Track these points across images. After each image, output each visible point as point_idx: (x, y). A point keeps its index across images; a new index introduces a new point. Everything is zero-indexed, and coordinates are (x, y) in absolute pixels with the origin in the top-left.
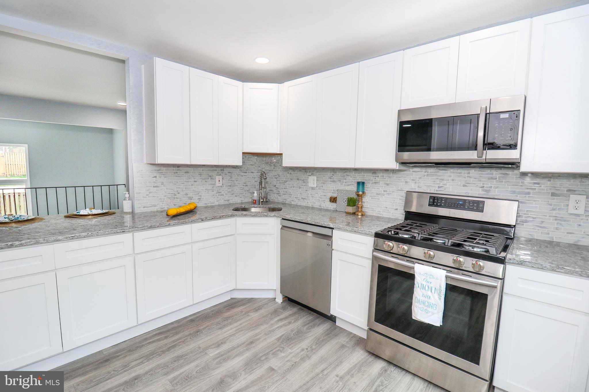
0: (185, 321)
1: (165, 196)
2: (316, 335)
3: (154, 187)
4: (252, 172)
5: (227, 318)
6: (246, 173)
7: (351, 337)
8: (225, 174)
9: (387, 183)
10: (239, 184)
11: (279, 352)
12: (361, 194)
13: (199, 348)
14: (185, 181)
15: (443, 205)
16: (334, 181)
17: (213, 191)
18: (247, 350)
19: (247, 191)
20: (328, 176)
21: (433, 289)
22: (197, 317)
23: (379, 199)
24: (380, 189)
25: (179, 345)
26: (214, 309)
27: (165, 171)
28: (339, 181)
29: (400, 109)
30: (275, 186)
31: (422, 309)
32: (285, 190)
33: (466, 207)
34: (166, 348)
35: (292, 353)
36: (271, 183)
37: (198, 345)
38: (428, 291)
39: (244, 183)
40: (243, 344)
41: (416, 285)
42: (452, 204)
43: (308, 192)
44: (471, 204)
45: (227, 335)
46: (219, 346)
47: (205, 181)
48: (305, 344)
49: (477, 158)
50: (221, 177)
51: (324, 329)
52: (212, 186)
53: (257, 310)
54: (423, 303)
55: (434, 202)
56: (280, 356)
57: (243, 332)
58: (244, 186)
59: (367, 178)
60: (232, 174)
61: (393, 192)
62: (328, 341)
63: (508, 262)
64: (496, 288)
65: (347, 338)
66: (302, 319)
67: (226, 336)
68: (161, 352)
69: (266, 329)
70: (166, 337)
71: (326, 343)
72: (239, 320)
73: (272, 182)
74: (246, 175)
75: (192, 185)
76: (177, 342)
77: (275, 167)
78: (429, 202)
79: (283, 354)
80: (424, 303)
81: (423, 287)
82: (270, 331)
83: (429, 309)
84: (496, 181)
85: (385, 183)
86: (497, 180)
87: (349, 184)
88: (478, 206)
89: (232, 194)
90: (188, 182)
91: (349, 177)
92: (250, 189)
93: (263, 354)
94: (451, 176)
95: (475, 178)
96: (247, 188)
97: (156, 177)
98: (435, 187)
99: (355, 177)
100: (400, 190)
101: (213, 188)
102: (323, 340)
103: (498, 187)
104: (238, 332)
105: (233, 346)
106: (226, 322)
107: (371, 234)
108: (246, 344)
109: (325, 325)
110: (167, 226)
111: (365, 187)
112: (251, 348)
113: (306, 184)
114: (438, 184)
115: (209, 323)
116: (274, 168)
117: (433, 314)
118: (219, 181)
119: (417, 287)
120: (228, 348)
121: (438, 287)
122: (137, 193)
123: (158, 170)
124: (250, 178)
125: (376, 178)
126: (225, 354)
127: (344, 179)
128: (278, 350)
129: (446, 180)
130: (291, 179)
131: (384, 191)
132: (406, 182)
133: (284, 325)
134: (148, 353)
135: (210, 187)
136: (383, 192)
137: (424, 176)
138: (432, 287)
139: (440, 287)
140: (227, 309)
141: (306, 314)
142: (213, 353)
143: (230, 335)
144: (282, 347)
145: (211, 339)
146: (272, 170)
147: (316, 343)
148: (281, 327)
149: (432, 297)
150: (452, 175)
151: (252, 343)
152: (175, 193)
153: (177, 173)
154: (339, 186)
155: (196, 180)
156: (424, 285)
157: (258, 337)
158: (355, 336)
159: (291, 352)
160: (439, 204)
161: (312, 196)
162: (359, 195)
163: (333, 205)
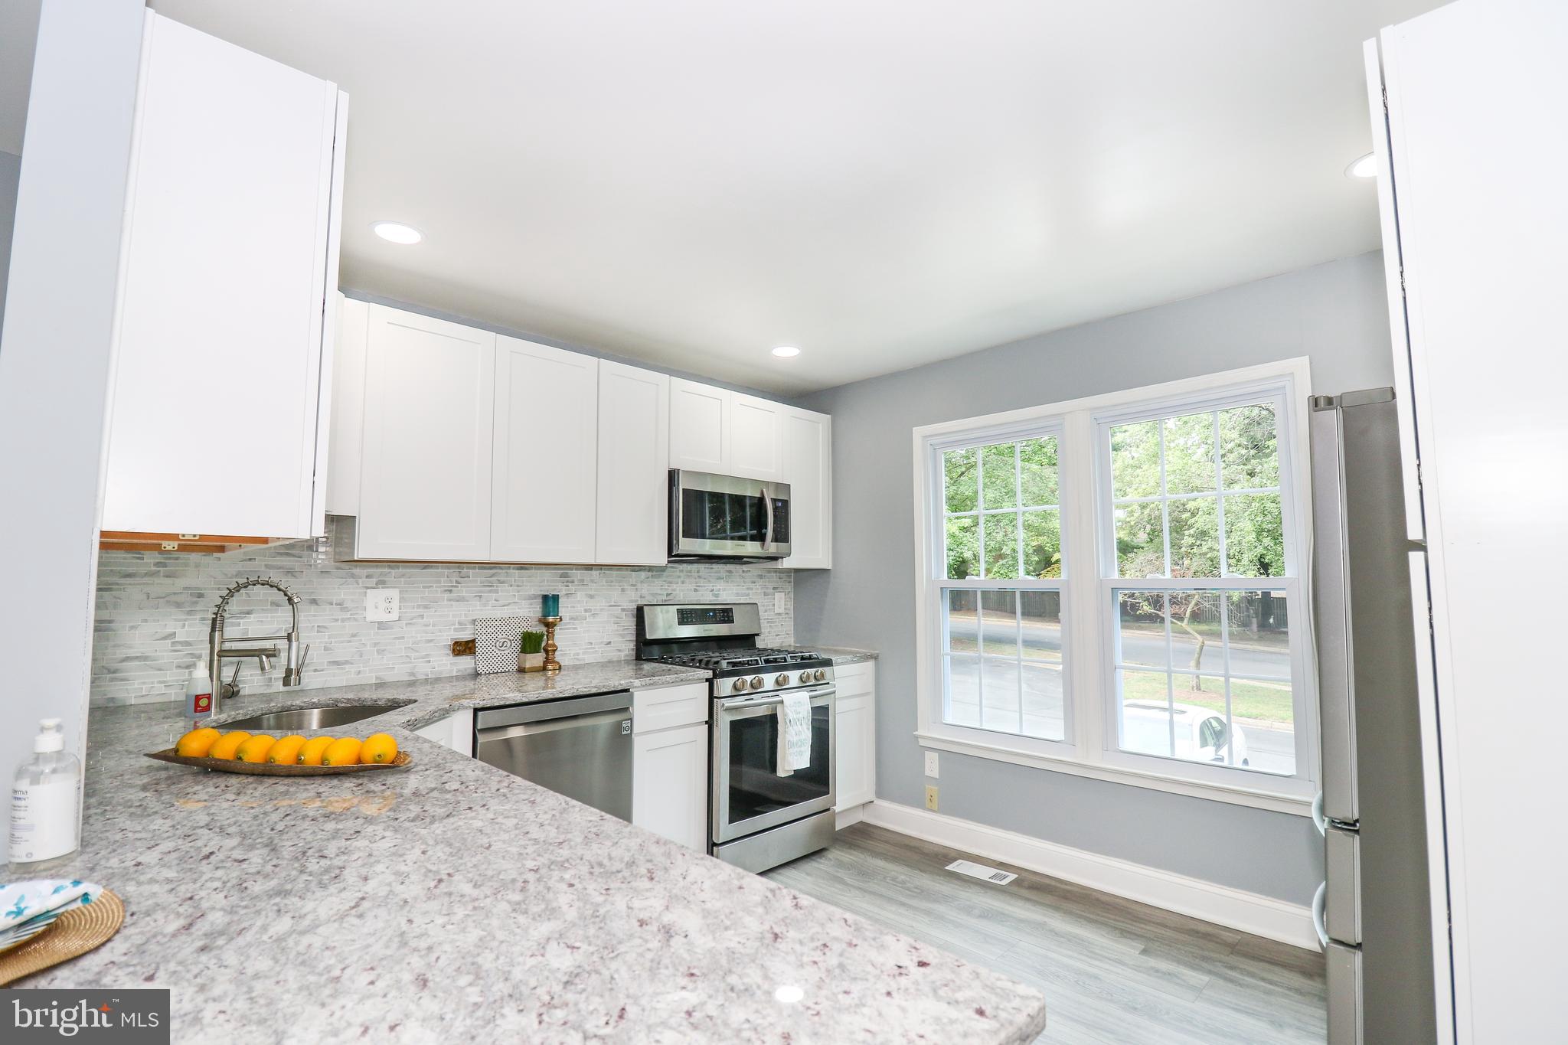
9: (589, 595)
12: (552, 620)
15: (693, 620)
16: (462, 599)
20: (440, 587)
23: (578, 628)
24: (579, 606)
28: (476, 596)
43: (361, 640)
44: (720, 614)
49: (762, 551)
55: (683, 618)
61: (601, 610)
78: (678, 618)
85: (586, 595)
87: (507, 602)
88: (728, 616)
91: (505, 586)
98: (663, 595)
100: (614, 606)
113: (351, 615)
121: (806, 715)
125: (568, 586)
127: (490, 592)
131: (586, 611)
136: (584, 613)
139: (808, 713)
149: (802, 731)
154: (475, 610)
160: (689, 620)
161: (378, 651)
162: (548, 625)
163: (466, 662)
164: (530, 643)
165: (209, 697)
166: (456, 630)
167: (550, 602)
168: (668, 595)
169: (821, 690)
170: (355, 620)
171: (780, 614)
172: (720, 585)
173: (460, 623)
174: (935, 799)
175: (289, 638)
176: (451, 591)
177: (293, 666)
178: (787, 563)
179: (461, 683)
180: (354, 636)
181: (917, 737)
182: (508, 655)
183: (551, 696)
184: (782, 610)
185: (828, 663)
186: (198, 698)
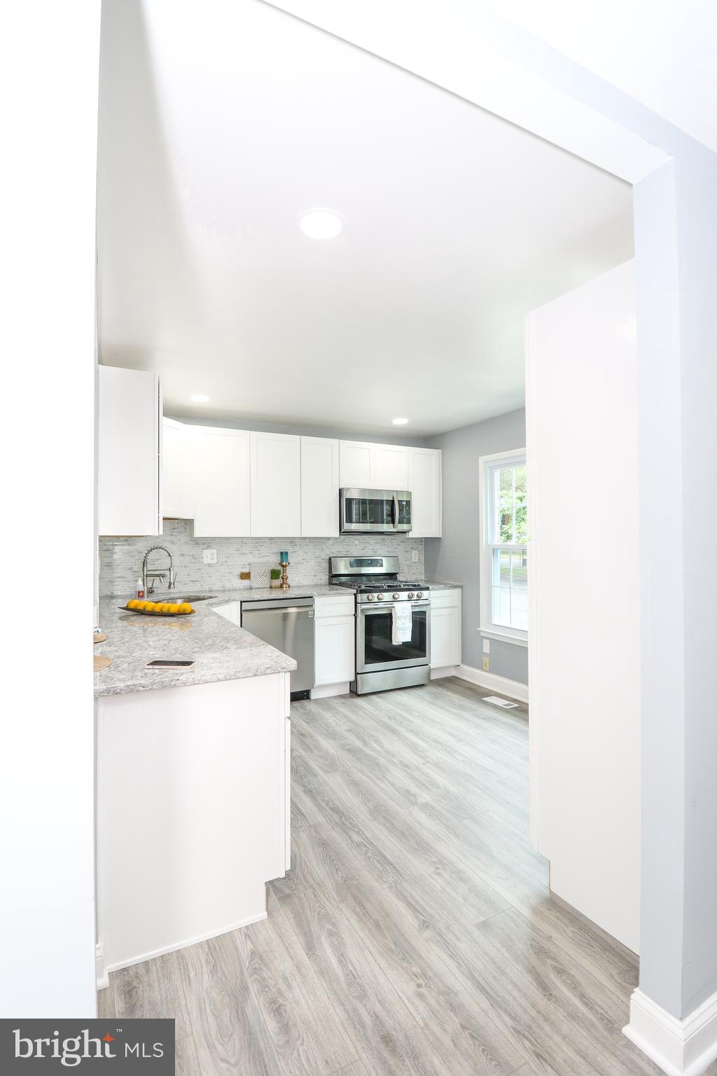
12: (285, 564)
15: (359, 565)
16: (244, 554)
20: (234, 549)
23: (299, 568)
24: (299, 558)
28: (250, 552)
31: (398, 634)
38: (404, 619)
43: (202, 572)
54: (402, 629)
61: (311, 559)
78: (351, 564)
83: (406, 631)
85: (303, 552)
87: (264, 555)
88: (379, 563)
91: (263, 548)
98: (344, 552)
113: (197, 561)
121: (408, 615)
127: (257, 550)
131: (303, 560)
132: (322, 549)
149: (404, 623)
154: (250, 559)
161: (208, 576)
162: (283, 566)
163: (246, 583)
164: (275, 574)
165: (143, 592)
166: (241, 568)
167: (284, 555)
168: (347, 552)
169: (420, 602)
170: (199, 563)
171: (416, 562)
172: (378, 546)
173: (243, 565)
174: (488, 665)
175: (170, 569)
176: (239, 550)
177: (172, 581)
178: (411, 535)
179: (245, 592)
180: (199, 569)
181: (479, 631)
182: (265, 581)
183: (274, 598)
184: (417, 560)
185: (427, 589)
186: (139, 592)
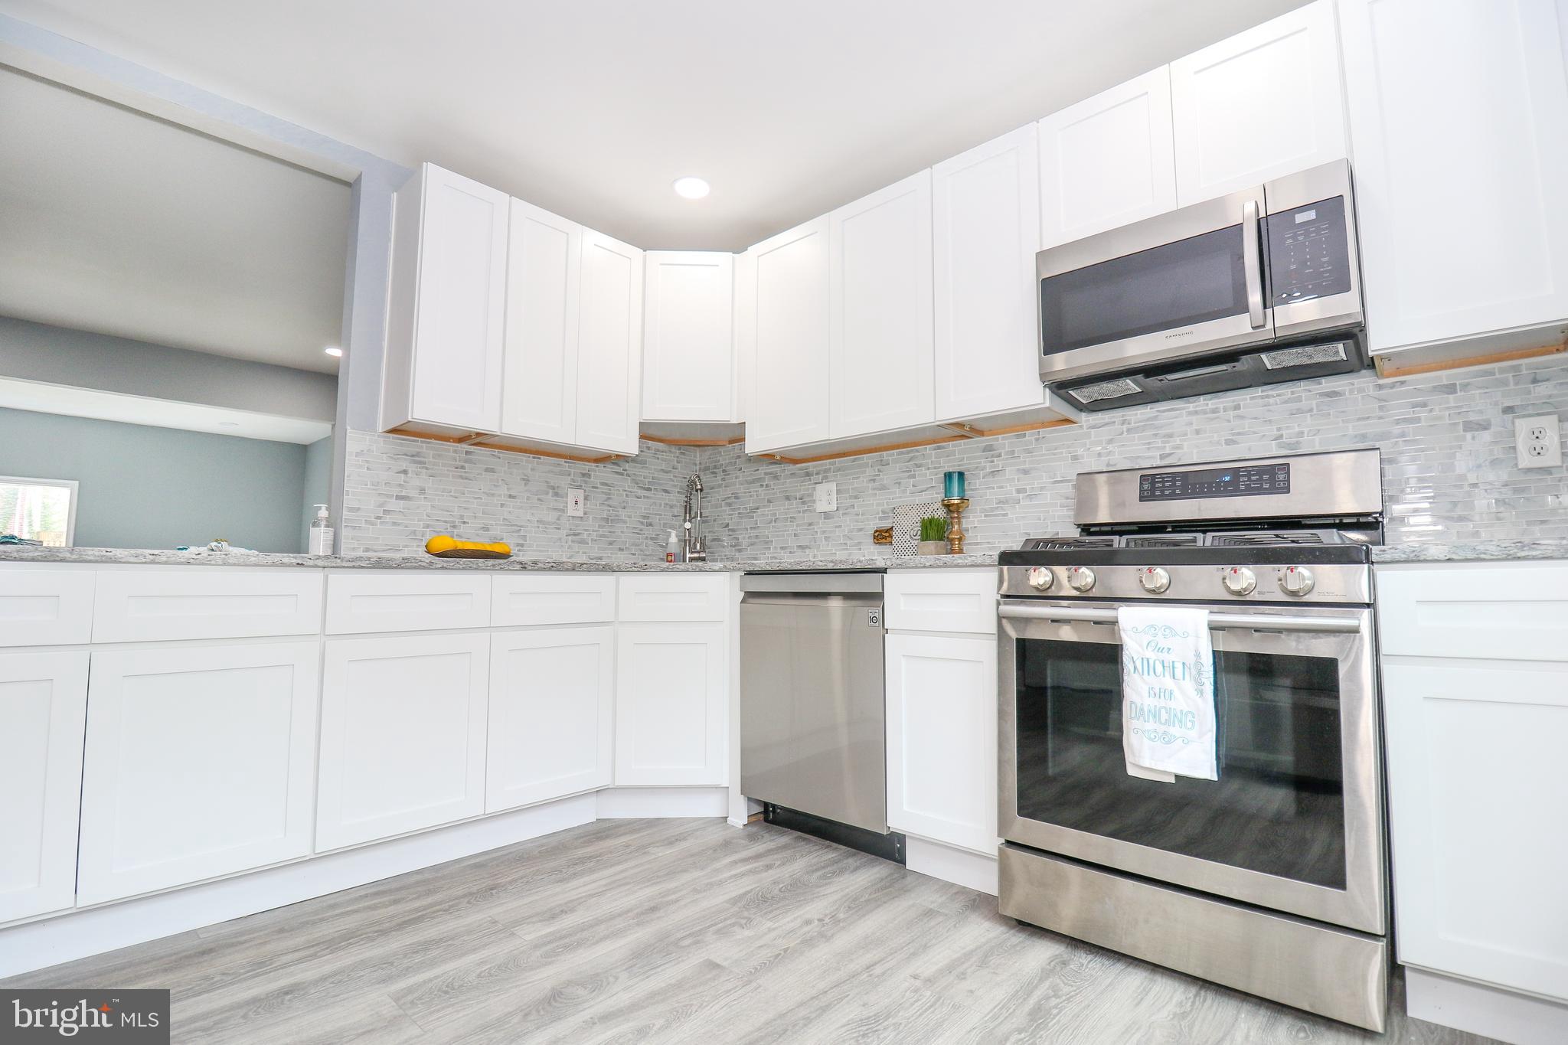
0: (457, 866)
1: (428, 526)
2: (847, 890)
3: (398, 497)
4: (666, 491)
5: (582, 860)
6: (649, 489)
7: (954, 891)
8: (593, 487)
9: (1024, 470)
10: (630, 517)
11: (736, 928)
12: (956, 502)
13: (494, 923)
14: (484, 492)
15: (1178, 492)
16: (883, 488)
17: (559, 529)
18: (638, 925)
19: (652, 539)
20: (865, 477)
21: (1179, 666)
22: (494, 859)
23: (1005, 515)
24: (1007, 487)
25: (434, 918)
26: (545, 841)
27: (431, 460)
28: (895, 483)
29: (1041, 246)
30: (727, 525)
31: (1152, 736)
32: (754, 533)
33: (1242, 487)
34: (394, 923)
35: (774, 929)
36: (715, 520)
37: (490, 917)
38: (1164, 676)
39: (644, 517)
40: (628, 911)
41: (1129, 665)
42: (1202, 484)
43: (814, 529)
44: (1254, 478)
45: (580, 893)
46: (553, 917)
47: (539, 500)
48: (815, 909)
49: (1251, 330)
50: (581, 494)
51: (872, 878)
52: (556, 514)
53: (670, 842)
54: (1154, 717)
55: (1153, 489)
56: (739, 937)
57: (628, 887)
58: (642, 523)
59: (970, 464)
60: (610, 490)
61: (1042, 489)
62: (885, 903)
63: (1379, 560)
64: (1358, 632)
65: (941, 896)
66: (805, 859)
67: (577, 897)
68: (376, 932)
69: (697, 881)
70: (395, 902)
71: (879, 906)
72: (619, 863)
73: (718, 516)
74: (648, 497)
75: (502, 505)
76: (428, 911)
77: (725, 475)
78: (1140, 491)
79: (747, 933)
80: (1156, 715)
81: (1148, 667)
82: (710, 886)
83: (1174, 731)
84: (1311, 416)
85: (1018, 469)
86: (1315, 412)
87: (924, 487)
88: (1273, 479)
89: (611, 544)
90: (493, 495)
91: (922, 470)
92: (658, 535)
93: (687, 933)
94: (1192, 424)
95: (1256, 418)
96: (649, 532)
97: (405, 472)
99: (939, 468)
100: (1062, 482)
101: (558, 519)
102: (868, 901)
103: (1319, 430)
104: (613, 888)
105: (595, 917)
106: (579, 868)
107: (988, 561)
108: (635, 912)
109: (876, 870)
110: (424, 568)
111: (966, 488)
112: (652, 920)
113: (808, 507)
114: (1158, 448)
115: (528, 871)
116: (723, 479)
117: (1186, 742)
118: (576, 502)
119: (1132, 670)
120: (582, 921)
121: (1191, 660)
122: (351, 509)
123: (413, 456)
124: (660, 505)
125: (993, 462)
126: (571, 935)
127: (908, 477)
128: (733, 925)
129: (1178, 437)
130: (769, 501)
131: (1019, 491)
133: (751, 872)
134: (336, 935)
135: (551, 517)
136: (1015, 495)
137: (1120, 435)
138: (1173, 662)
139: (1198, 655)
140: (585, 842)
141: (817, 847)
142: (530, 934)
143: (589, 893)
144: (746, 918)
145: (530, 903)
146: (720, 486)
147: (849, 907)
148: (742, 875)
149: (1176, 693)
150: (1194, 418)
151: (653, 909)
152: (454, 522)
153: (463, 467)
154: (896, 498)
155: (512, 493)
156: (1150, 660)
157: (673, 897)
158: (963, 891)
159: (774, 926)
160: (1167, 492)
161: (825, 537)
162: (952, 508)
164: (933, 531)
166: (881, 519)
167: (955, 478)
169: (1278, 616)
170: (810, 511)
171: (1542, 470)
173: (883, 512)
176: (874, 480)
180: (810, 524)
184: (1551, 460)
